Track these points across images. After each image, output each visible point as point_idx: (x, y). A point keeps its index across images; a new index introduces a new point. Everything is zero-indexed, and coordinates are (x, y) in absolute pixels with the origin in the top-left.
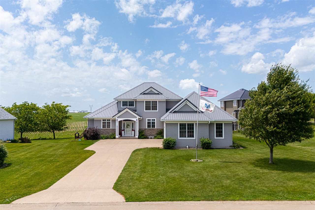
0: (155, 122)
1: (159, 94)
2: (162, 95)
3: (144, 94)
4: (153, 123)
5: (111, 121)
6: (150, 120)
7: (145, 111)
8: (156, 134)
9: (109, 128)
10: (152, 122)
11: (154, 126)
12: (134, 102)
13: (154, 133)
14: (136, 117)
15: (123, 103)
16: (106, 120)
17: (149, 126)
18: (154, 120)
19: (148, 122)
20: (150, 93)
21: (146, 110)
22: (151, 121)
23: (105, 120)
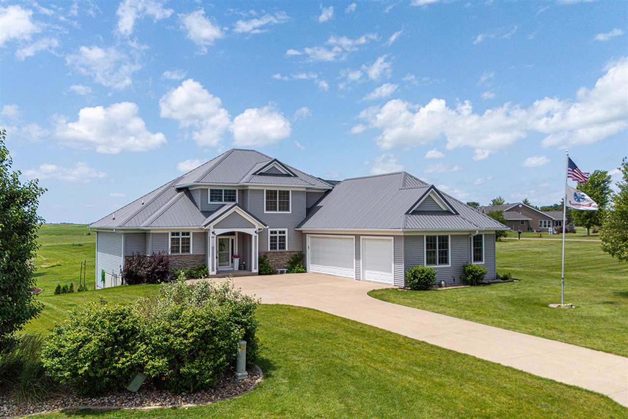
0: (284, 237)
1: (291, 176)
2: (296, 178)
3: (261, 174)
4: (282, 239)
5: (191, 236)
6: (275, 232)
7: (265, 212)
8: (288, 262)
9: (187, 254)
10: (280, 237)
11: (282, 246)
12: (235, 191)
13: (285, 261)
14: (254, 227)
15: (211, 194)
16: (181, 234)
17: (273, 247)
18: (284, 232)
19: (271, 237)
20: (270, 172)
21: (267, 210)
22: (278, 235)
23: (178, 234)
